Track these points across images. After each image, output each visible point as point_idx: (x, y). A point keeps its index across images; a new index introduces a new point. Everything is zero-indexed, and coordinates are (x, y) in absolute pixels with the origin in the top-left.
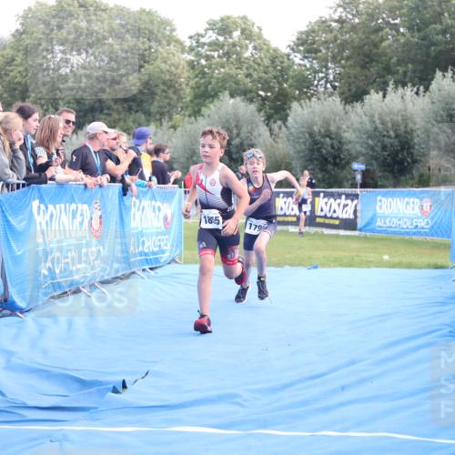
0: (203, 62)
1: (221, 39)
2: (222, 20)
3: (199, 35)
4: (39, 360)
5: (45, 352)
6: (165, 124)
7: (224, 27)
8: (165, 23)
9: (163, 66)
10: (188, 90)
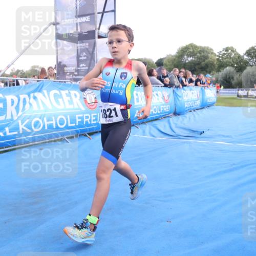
0: (221, 59)
1: (226, 52)
2: (227, 48)
3: (220, 52)
4: (182, 126)
5: (184, 124)
6: (211, 73)
7: (227, 50)
8: (211, 49)
9: (210, 60)
10: (217, 66)
